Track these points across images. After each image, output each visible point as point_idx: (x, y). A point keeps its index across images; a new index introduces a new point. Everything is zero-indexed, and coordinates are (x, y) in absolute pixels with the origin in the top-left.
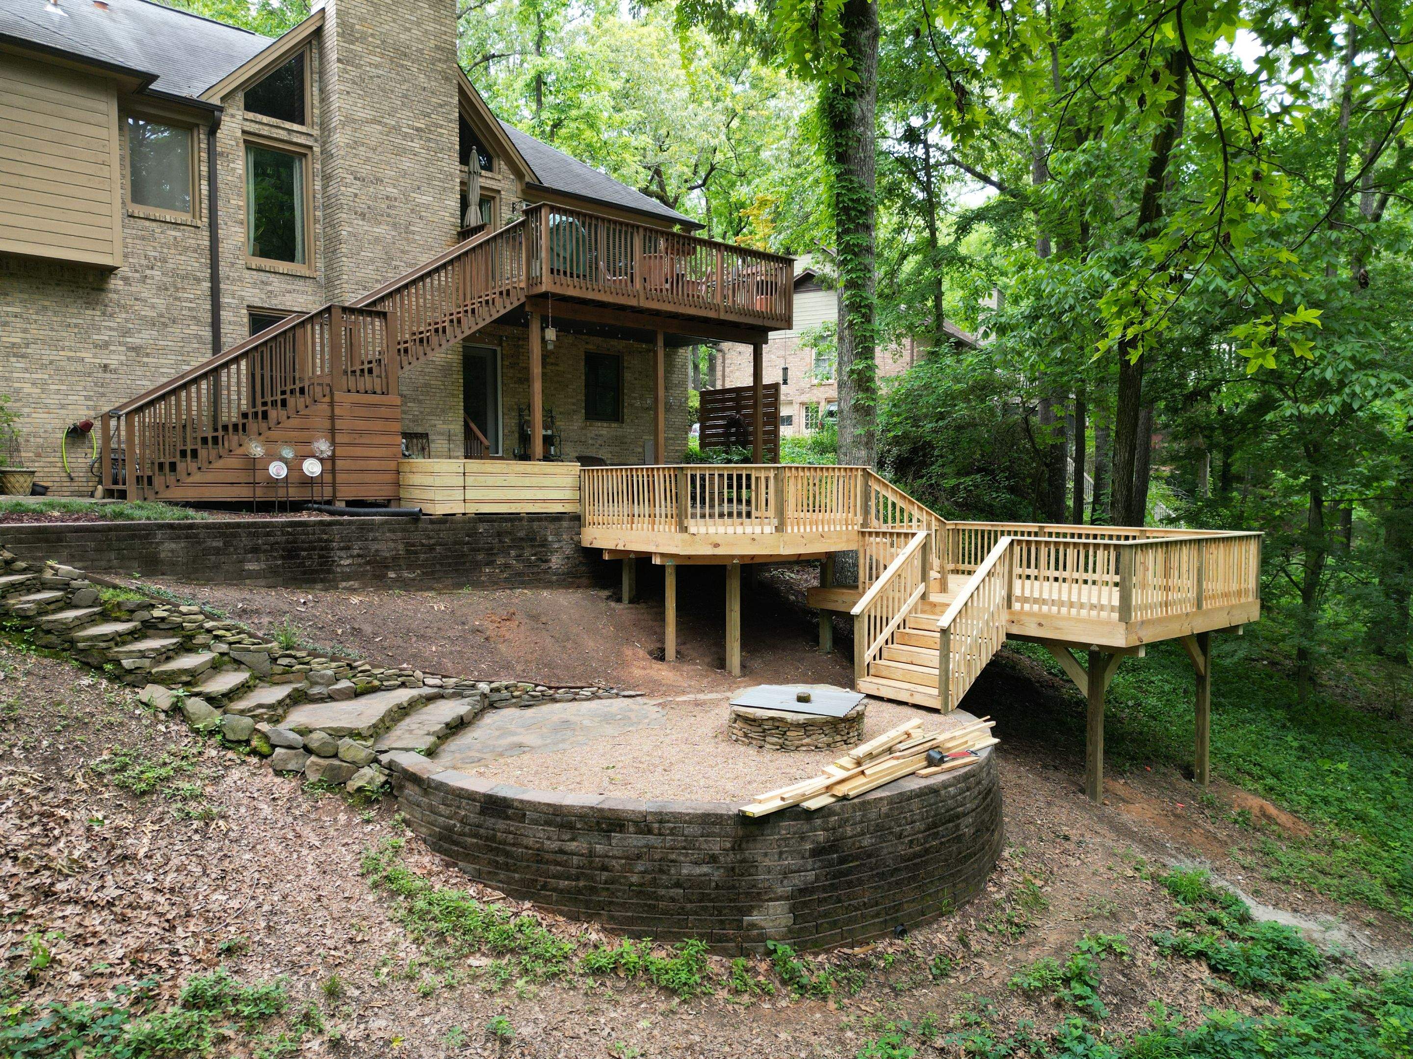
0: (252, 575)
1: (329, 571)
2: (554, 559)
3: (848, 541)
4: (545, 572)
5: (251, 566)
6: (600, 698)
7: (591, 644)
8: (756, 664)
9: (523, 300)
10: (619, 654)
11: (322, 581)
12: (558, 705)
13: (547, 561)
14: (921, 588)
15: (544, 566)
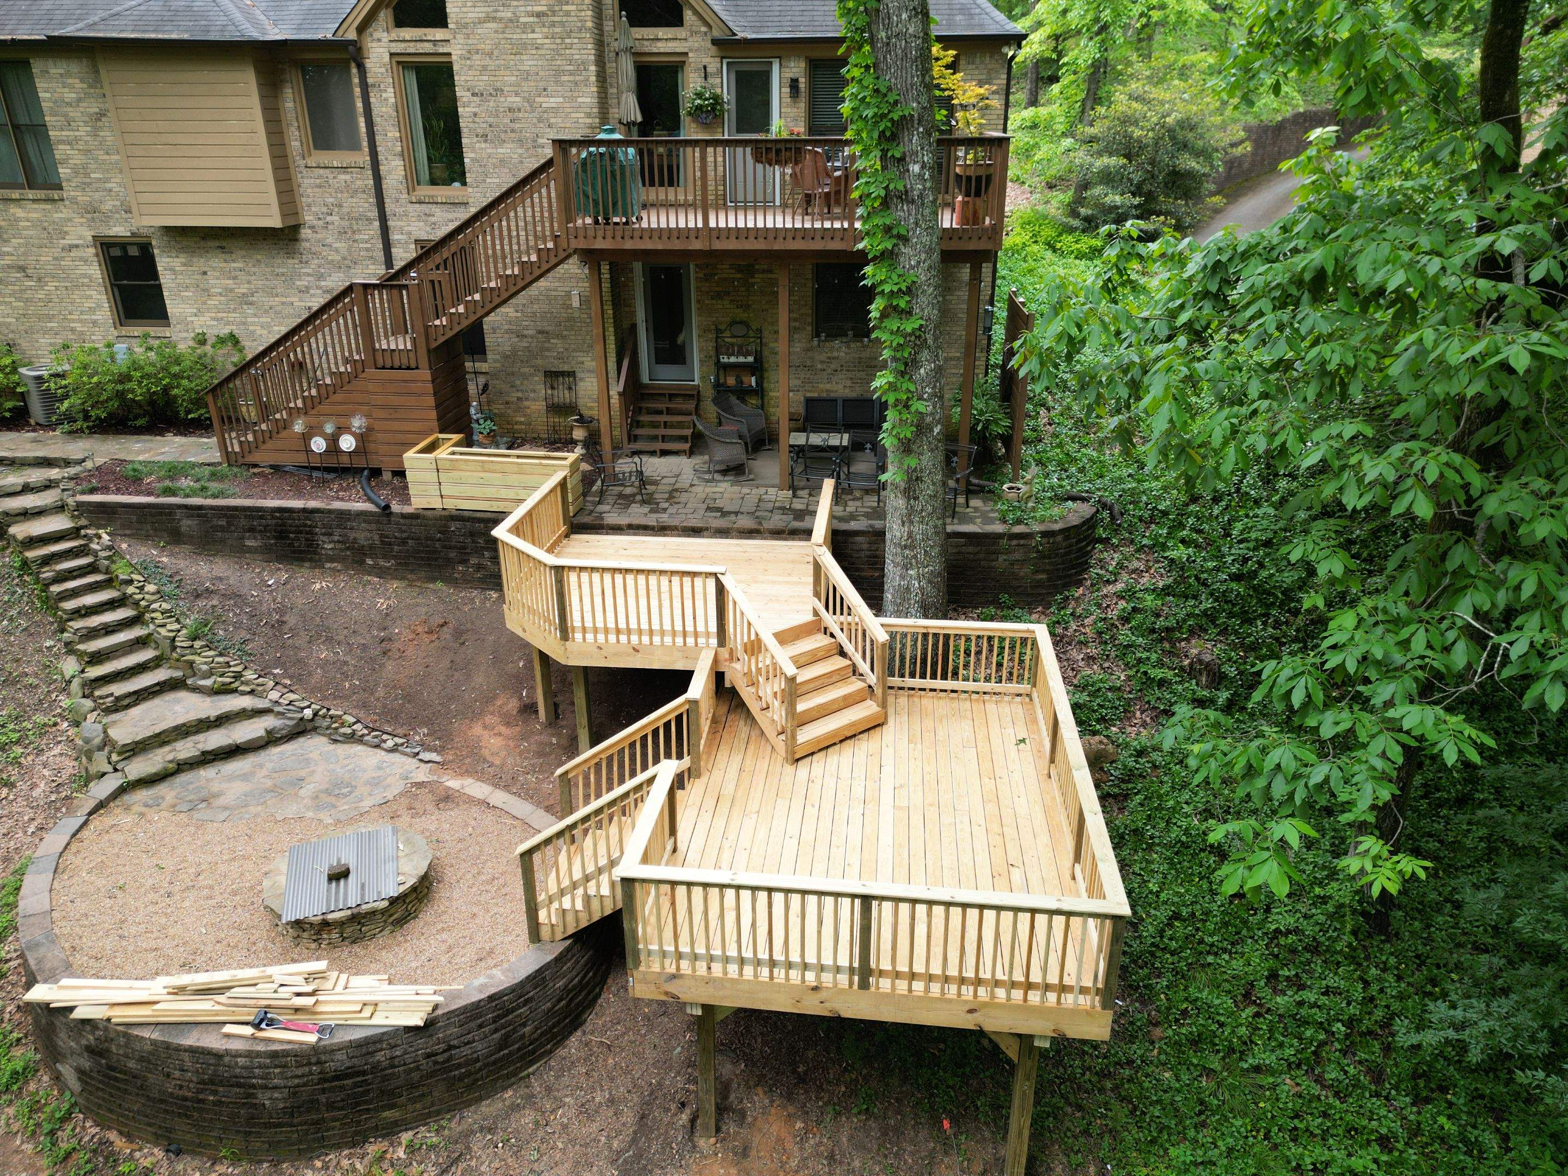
0: (251, 550)
1: (315, 553)
5: (249, 543)
6: (400, 752)
7: (480, 679)
10: (490, 700)
11: (311, 560)
12: (358, 748)
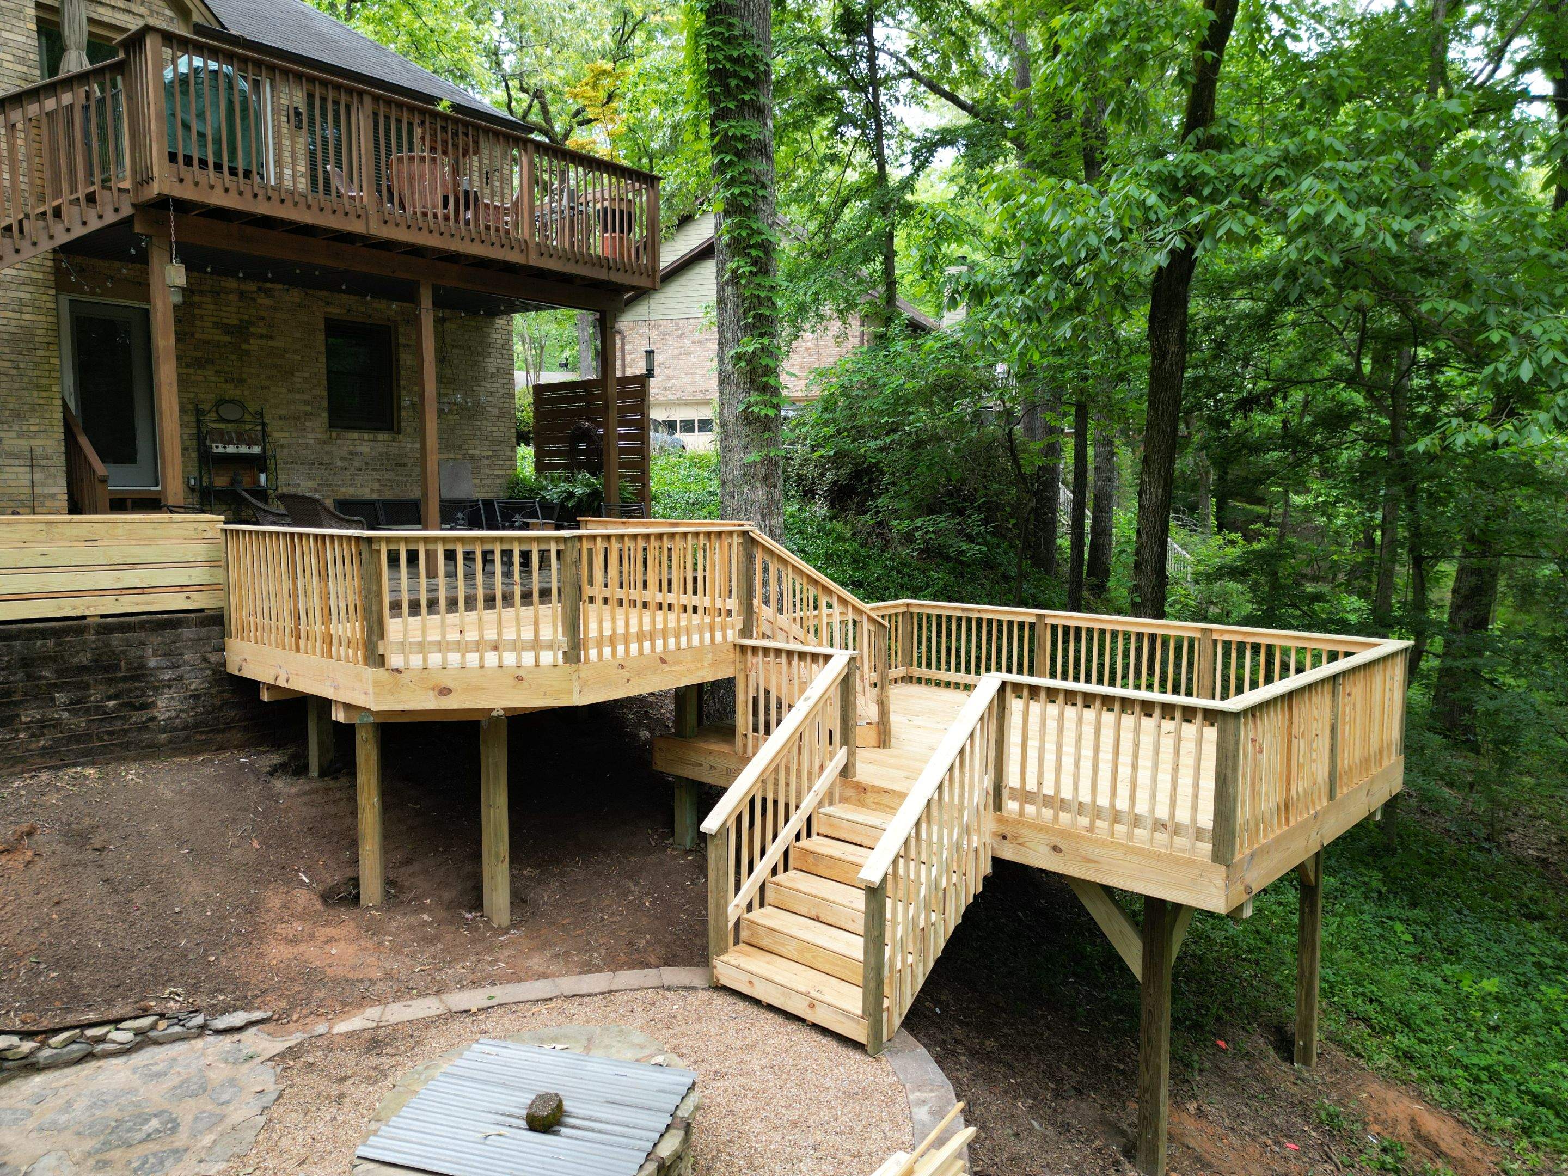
2: (162, 702)
3: (716, 662)
4: (142, 728)
6: (157, 1042)
7: (196, 888)
8: (547, 895)
9: (127, 211)
10: (252, 907)
12: (38, 1080)
13: (144, 707)
14: (841, 756)
15: (138, 717)
